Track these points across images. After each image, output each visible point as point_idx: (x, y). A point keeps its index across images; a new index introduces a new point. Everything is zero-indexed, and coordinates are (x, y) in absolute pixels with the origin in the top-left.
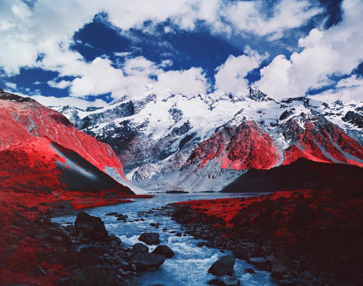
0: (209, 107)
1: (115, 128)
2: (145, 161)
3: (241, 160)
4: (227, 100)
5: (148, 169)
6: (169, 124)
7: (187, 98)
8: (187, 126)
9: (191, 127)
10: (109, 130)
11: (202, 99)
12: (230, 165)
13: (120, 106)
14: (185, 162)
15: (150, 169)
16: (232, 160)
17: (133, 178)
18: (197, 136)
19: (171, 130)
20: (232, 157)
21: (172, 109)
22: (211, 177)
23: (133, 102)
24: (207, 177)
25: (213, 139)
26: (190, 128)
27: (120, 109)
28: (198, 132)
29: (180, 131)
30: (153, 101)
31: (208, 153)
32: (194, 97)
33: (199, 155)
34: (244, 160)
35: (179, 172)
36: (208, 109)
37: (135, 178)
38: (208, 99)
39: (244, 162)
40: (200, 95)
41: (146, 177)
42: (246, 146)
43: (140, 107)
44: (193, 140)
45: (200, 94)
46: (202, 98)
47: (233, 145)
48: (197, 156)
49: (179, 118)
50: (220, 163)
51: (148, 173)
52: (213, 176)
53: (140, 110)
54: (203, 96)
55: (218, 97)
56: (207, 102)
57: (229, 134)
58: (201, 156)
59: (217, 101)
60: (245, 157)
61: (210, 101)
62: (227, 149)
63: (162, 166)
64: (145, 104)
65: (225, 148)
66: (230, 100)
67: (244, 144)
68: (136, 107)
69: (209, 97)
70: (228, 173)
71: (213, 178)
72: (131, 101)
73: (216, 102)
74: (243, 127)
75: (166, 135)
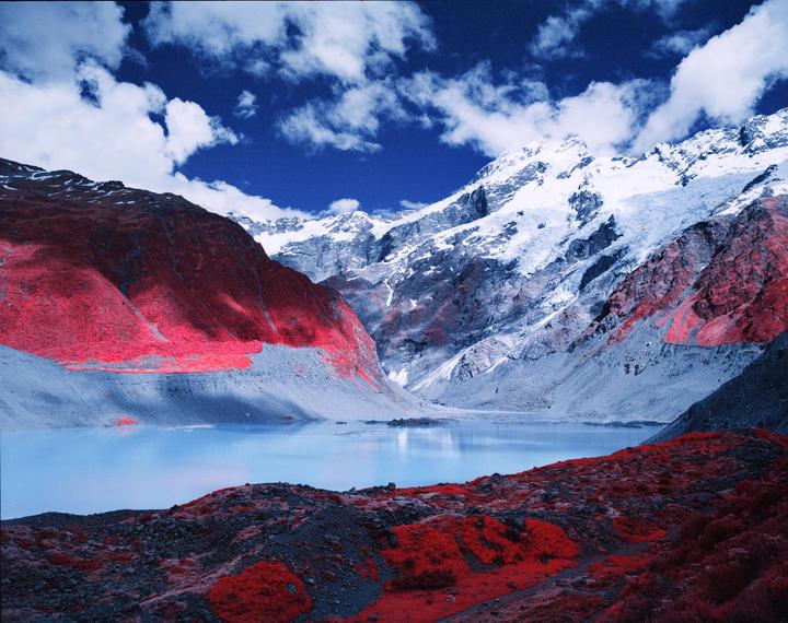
0: (678, 179)
1: (433, 254)
2: (491, 328)
3: (731, 317)
4: (731, 150)
5: (490, 350)
6: (565, 231)
7: (625, 161)
8: (607, 232)
9: (618, 233)
10: (420, 258)
11: (661, 160)
12: (694, 334)
13: (459, 201)
14: (585, 326)
15: (495, 348)
16: (705, 317)
17: (453, 373)
18: (628, 257)
19: (567, 245)
20: (706, 308)
21: (578, 192)
22: (632, 369)
23: (486, 188)
24: (622, 369)
25: (660, 259)
26: (616, 237)
27: (459, 207)
28: (632, 246)
29: (588, 249)
30: (535, 181)
31: (641, 298)
32: (643, 158)
33: (618, 306)
34: (737, 317)
35: (566, 354)
36: (677, 183)
37: (457, 372)
38: (678, 157)
39: (739, 323)
40: (657, 151)
41: (482, 369)
42: (752, 272)
43: (501, 199)
44: (617, 269)
45: (659, 146)
46: (664, 157)
47: (716, 271)
48: (612, 309)
49: (593, 213)
50: (664, 328)
51: (487, 360)
52: (637, 367)
53: (503, 204)
54: (666, 150)
55: (706, 148)
56: (674, 166)
57: (710, 240)
58: (624, 310)
59: (702, 158)
60: (744, 306)
61: (683, 163)
62: (697, 286)
63: (526, 342)
64: (516, 189)
65: (692, 282)
66: (741, 149)
67: (744, 267)
68: (492, 199)
69: (681, 152)
70: (680, 355)
71: (636, 374)
72: (481, 187)
73: (700, 163)
74: (750, 217)
75: (553, 259)
